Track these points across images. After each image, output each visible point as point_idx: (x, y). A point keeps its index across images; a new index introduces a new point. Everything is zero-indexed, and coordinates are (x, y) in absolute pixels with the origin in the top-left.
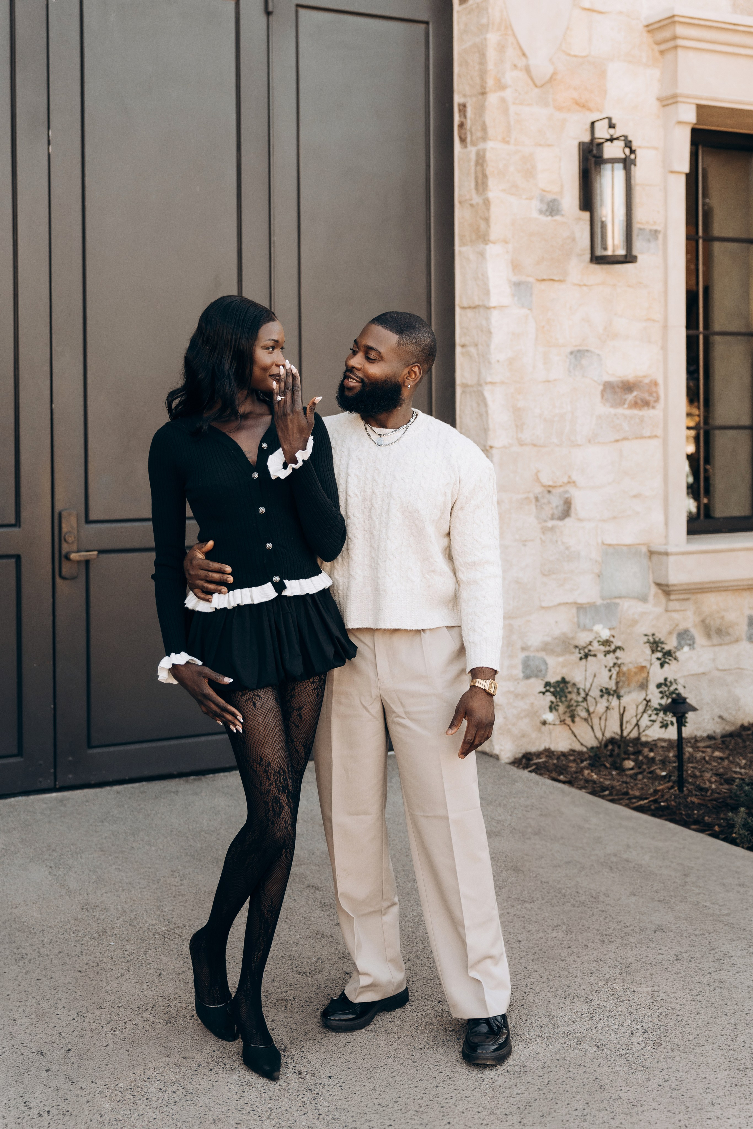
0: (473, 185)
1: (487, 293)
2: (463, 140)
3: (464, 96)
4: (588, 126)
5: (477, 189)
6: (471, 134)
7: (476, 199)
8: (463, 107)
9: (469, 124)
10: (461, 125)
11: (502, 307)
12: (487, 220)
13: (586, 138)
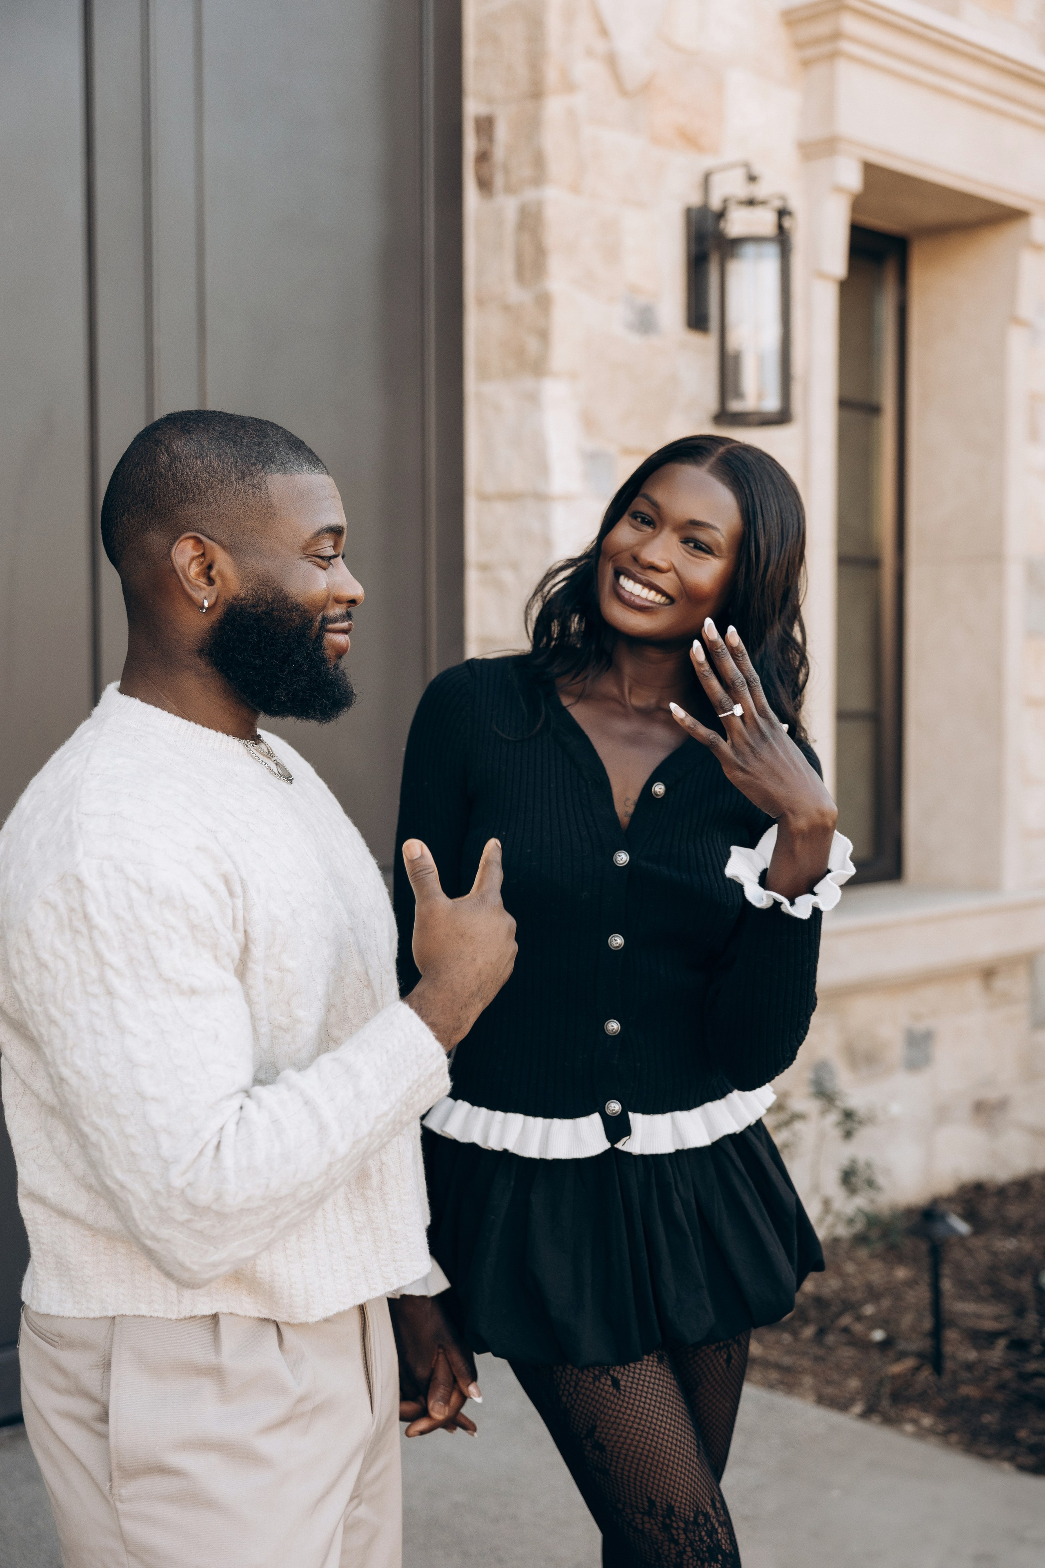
0: (509, 267)
1: (543, 468)
2: (485, 185)
3: (490, 100)
4: (698, 178)
5: (520, 275)
6: (507, 172)
7: (516, 294)
8: (486, 126)
9: (499, 153)
10: (483, 157)
11: (568, 498)
12: (544, 335)
13: (695, 199)
